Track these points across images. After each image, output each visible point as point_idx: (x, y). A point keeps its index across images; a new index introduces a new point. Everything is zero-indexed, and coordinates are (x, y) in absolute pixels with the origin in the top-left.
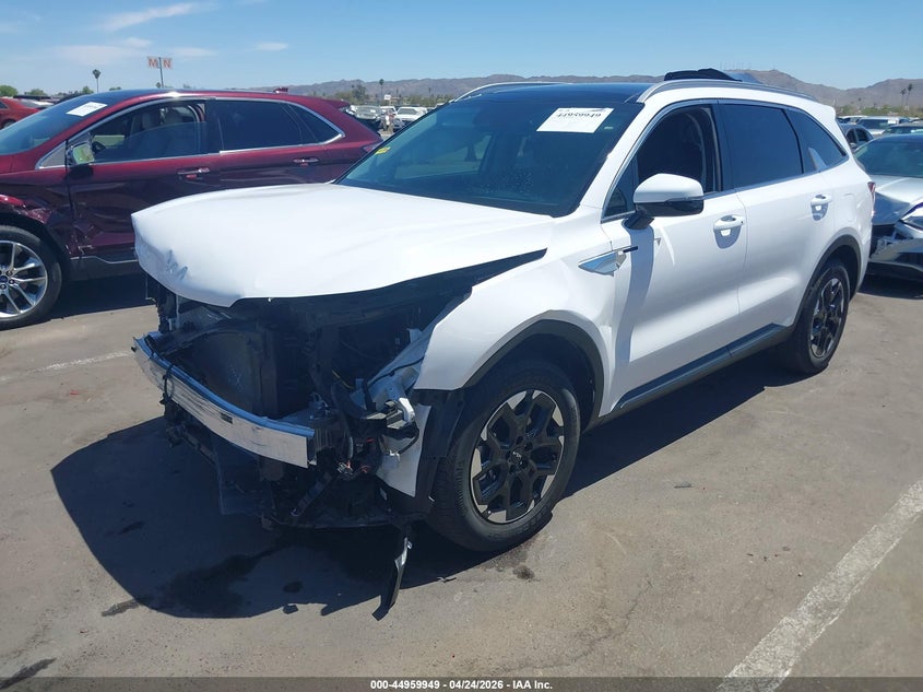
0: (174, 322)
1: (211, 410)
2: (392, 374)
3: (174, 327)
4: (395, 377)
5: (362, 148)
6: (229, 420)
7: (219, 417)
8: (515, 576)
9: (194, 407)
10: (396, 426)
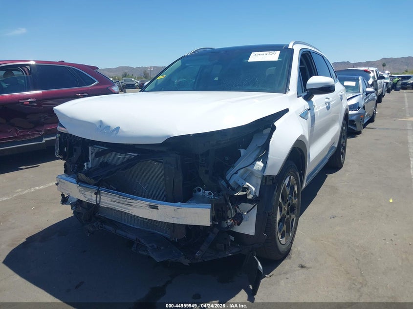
0: (87, 164)
1: (140, 205)
2: (236, 173)
3: (87, 168)
4: (238, 174)
5: (107, 88)
6: (156, 208)
7: (148, 208)
8: (299, 268)
9: (123, 206)
10: (250, 197)
